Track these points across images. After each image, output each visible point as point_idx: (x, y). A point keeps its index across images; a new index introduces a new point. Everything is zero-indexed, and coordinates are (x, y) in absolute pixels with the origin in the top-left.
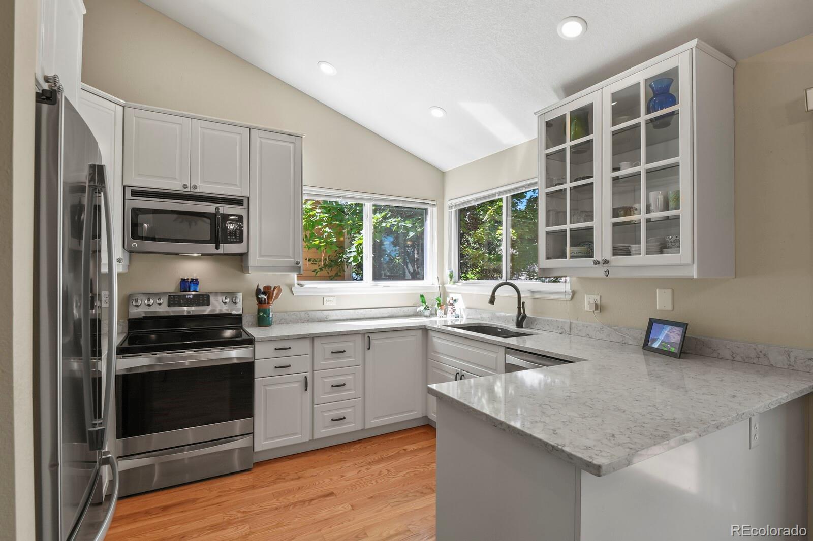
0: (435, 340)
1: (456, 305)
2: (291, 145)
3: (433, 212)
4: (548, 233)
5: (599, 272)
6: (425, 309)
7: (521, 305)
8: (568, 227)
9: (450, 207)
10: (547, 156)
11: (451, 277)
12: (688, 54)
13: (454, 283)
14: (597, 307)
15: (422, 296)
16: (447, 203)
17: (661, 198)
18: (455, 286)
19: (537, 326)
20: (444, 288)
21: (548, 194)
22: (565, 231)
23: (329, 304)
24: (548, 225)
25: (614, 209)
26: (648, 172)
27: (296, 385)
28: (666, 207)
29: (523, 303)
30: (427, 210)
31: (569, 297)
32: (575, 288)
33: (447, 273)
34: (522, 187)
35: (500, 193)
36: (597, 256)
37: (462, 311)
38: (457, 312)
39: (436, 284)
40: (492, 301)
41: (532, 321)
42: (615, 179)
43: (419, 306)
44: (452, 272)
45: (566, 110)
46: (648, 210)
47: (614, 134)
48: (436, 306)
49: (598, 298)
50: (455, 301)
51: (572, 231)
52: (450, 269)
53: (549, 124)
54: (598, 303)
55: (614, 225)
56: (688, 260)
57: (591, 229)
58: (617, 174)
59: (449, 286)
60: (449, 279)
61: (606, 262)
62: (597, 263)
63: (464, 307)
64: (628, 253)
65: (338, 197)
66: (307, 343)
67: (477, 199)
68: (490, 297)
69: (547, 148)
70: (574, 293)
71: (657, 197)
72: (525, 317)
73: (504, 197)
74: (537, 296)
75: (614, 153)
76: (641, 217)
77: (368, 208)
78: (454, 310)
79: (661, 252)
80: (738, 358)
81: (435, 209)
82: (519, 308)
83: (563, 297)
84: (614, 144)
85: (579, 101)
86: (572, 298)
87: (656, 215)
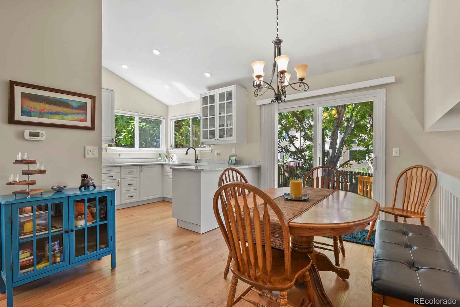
0: (166, 168)
1: (173, 158)
2: (110, 94)
3: (164, 121)
4: (203, 131)
5: (216, 143)
6: (161, 159)
7: (196, 155)
8: (208, 129)
9: (171, 120)
10: (203, 107)
11: (171, 147)
12: (234, 88)
13: (172, 149)
14: (218, 154)
15: (160, 154)
16: (169, 118)
17: (229, 123)
18: (173, 150)
19: (202, 162)
20: (168, 151)
21: (203, 119)
22: (208, 131)
23: (121, 157)
24: (203, 129)
25: (219, 125)
26: (227, 116)
27: (115, 183)
28: (231, 126)
29: (197, 154)
30: (161, 120)
31: (211, 151)
32: (212, 149)
33: (169, 145)
34: (197, 115)
35: (190, 116)
36: (216, 138)
37: (176, 160)
38: (174, 160)
39: (165, 150)
40: (187, 154)
41: (200, 160)
42: (220, 117)
43: (159, 158)
44: (171, 145)
45: (208, 95)
46: (227, 126)
47: (220, 104)
48: (165, 158)
49: (218, 151)
50: (173, 156)
51: (210, 131)
52: (170, 143)
53: (203, 98)
54: (218, 153)
55: (220, 129)
56: (234, 139)
57: (214, 130)
58: (220, 115)
59: (170, 150)
60: (170, 148)
61: (218, 140)
62: (215, 140)
63: (176, 158)
64: (223, 137)
65: (125, 114)
66: (119, 168)
67: (181, 118)
68: (186, 152)
69: (203, 105)
70: (212, 150)
71: (229, 122)
72: (197, 159)
73: (191, 118)
74: (202, 152)
75: (220, 109)
76: (225, 127)
77: (137, 119)
78: (173, 159)
79: (230, 137)
80: (247, 164)
81: (164, 120)
82: (196, 156)
83: (209, 152)
84: (220, 107)
85: (212, 93)
86: (212, 152)
87: (229, 127)
